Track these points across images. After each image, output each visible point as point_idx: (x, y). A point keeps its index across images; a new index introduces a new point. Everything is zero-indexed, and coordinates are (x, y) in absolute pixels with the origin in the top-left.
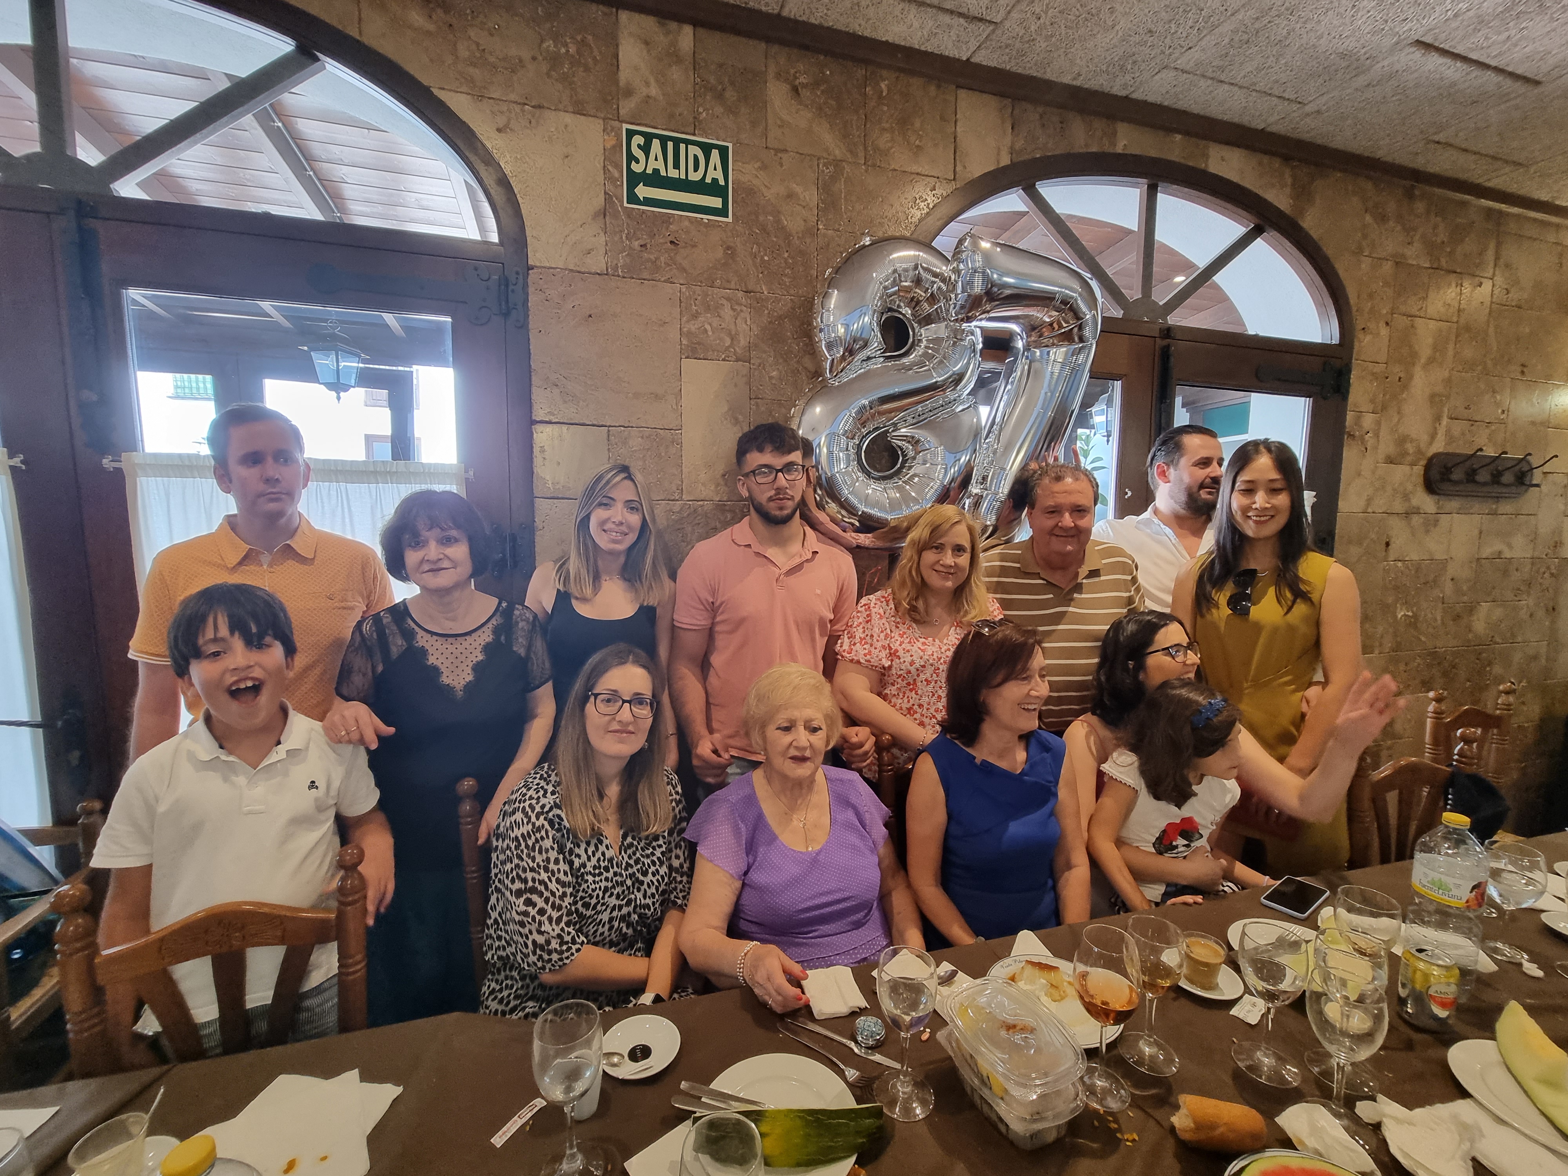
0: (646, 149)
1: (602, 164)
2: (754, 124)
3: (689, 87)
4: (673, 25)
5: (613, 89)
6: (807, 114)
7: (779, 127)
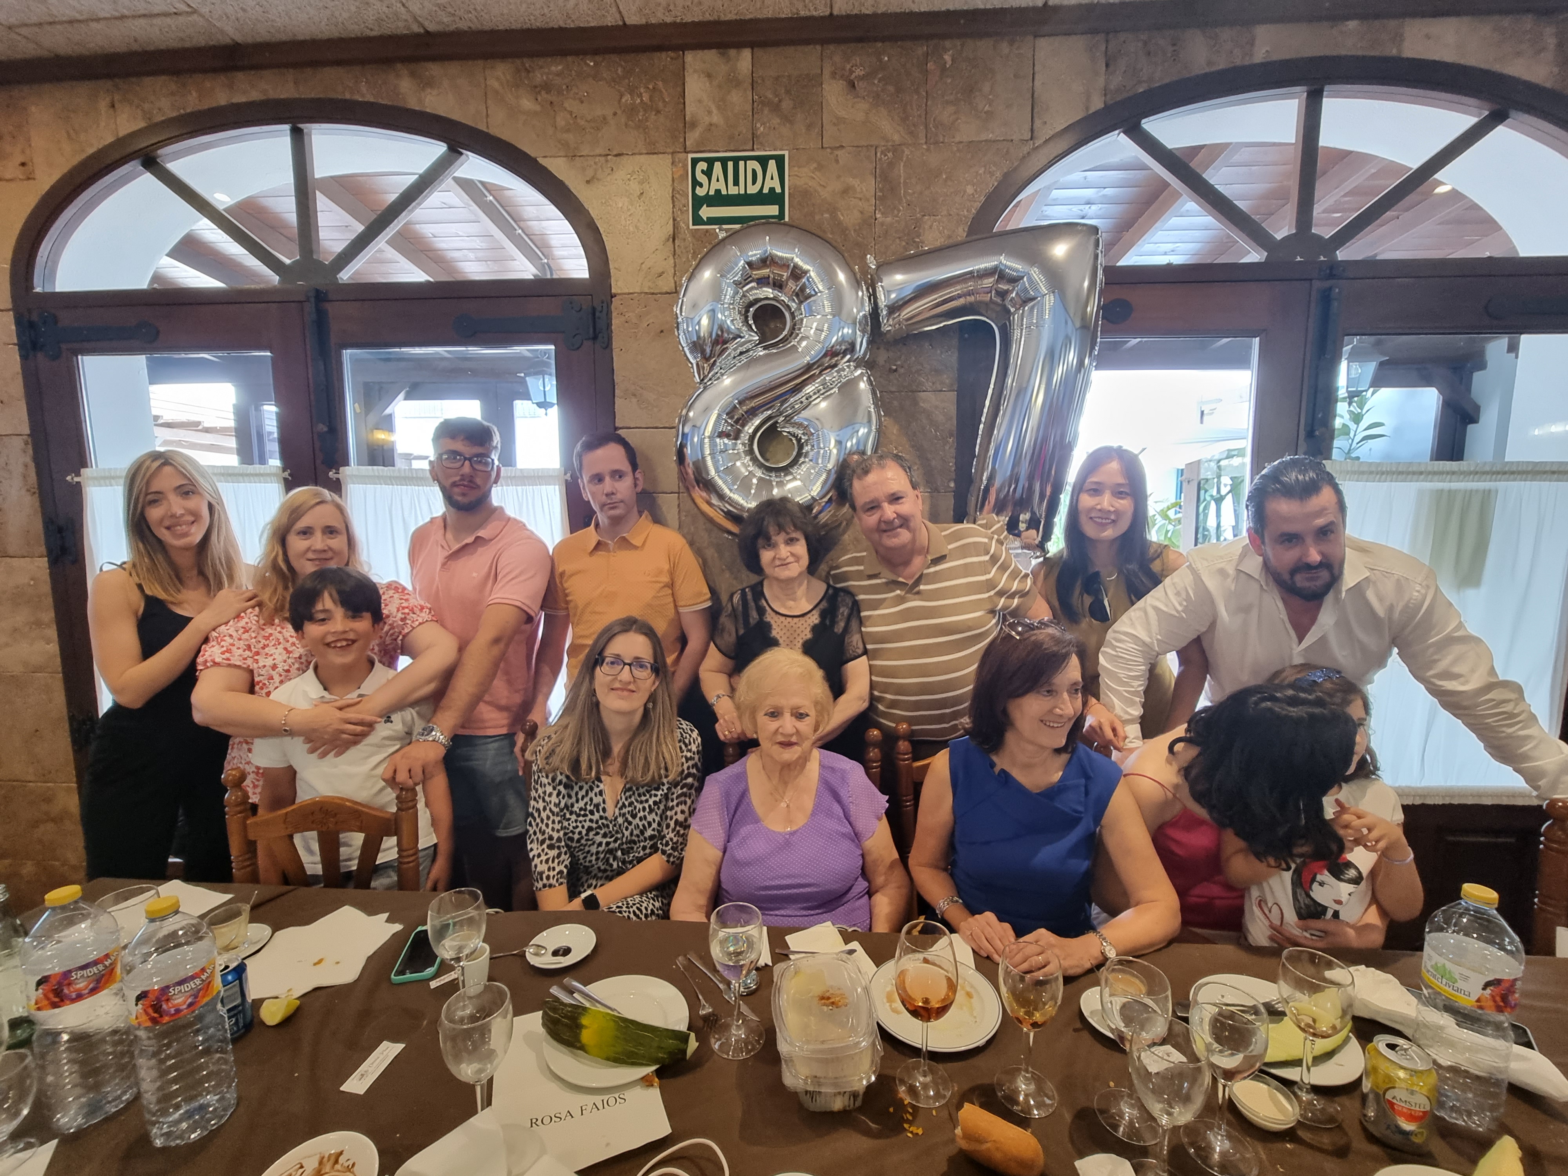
0: (708, 173)
1: (670, 193)
2: (809, 127)
3: (749, 107)
4: (732, 52)
5: (681, 125)
6: (864, 106)
7: (834, 124)
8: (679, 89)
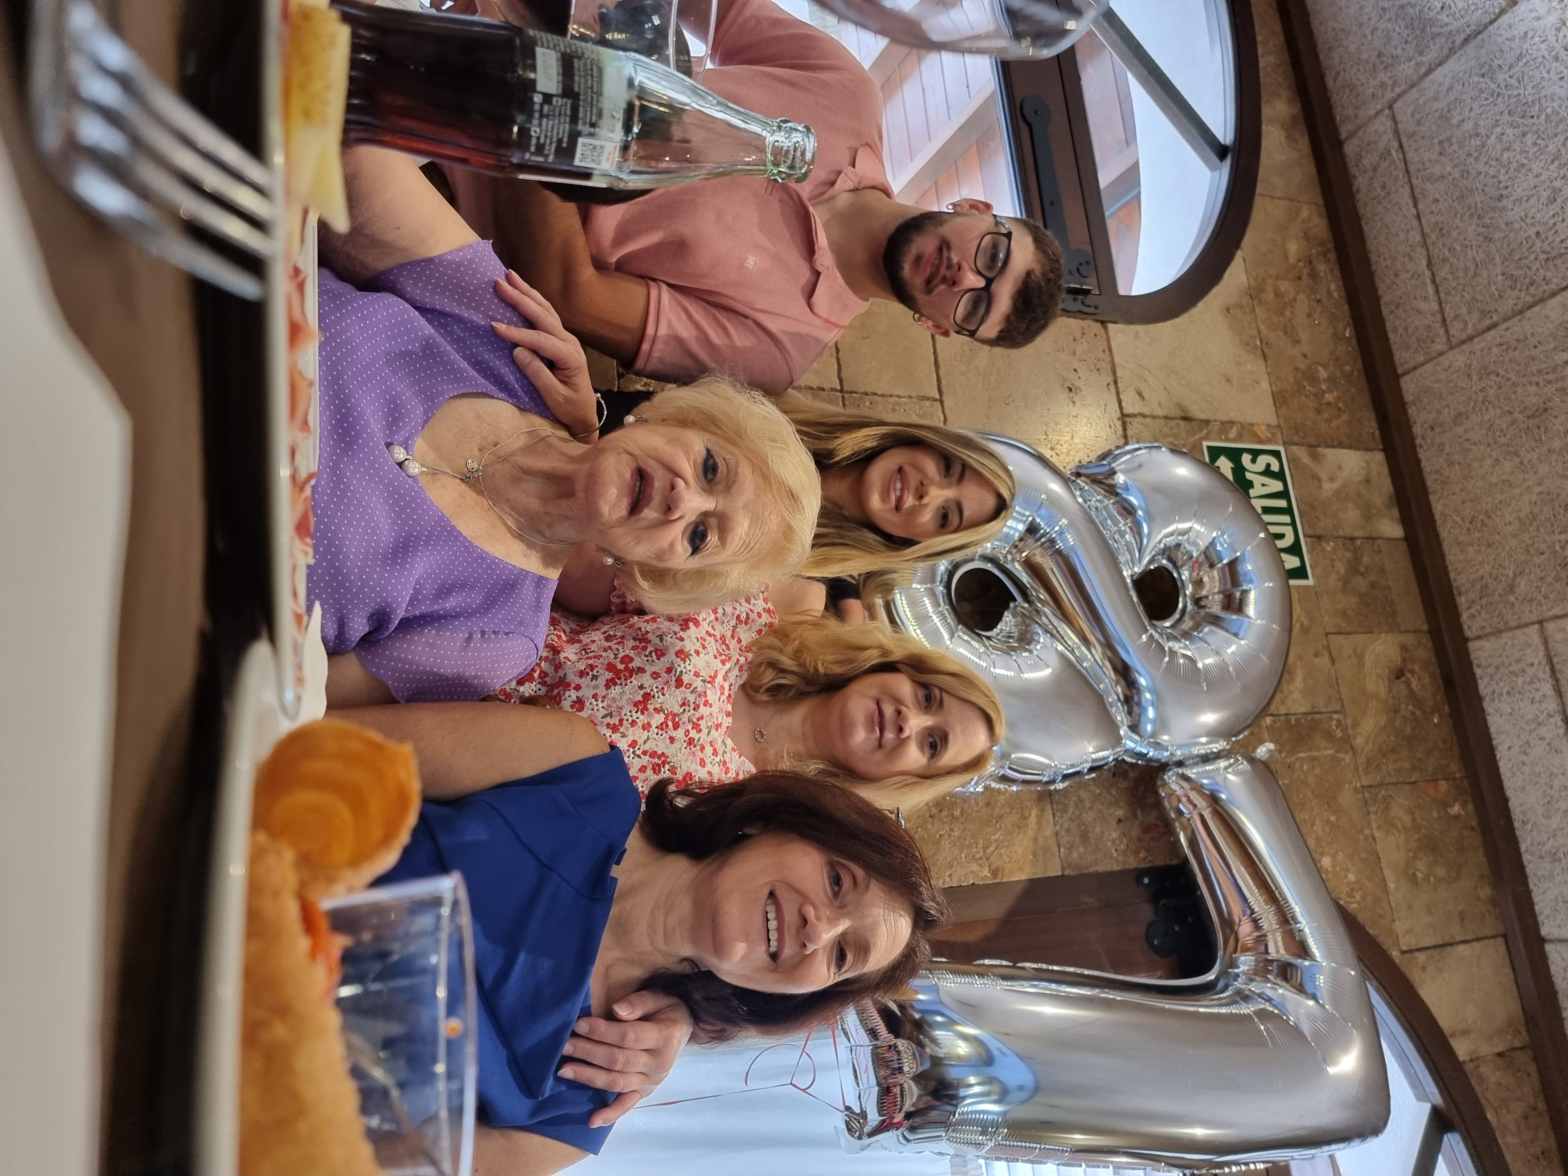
0: (1267, 472)
1: (1235, 419)
2: (1344, 616)
3: (1348, 531)
4: (1396, 513)
5: (1311, 440)
6: (1383, 692)
7: (1355, 651)
8: (1346, 441)
